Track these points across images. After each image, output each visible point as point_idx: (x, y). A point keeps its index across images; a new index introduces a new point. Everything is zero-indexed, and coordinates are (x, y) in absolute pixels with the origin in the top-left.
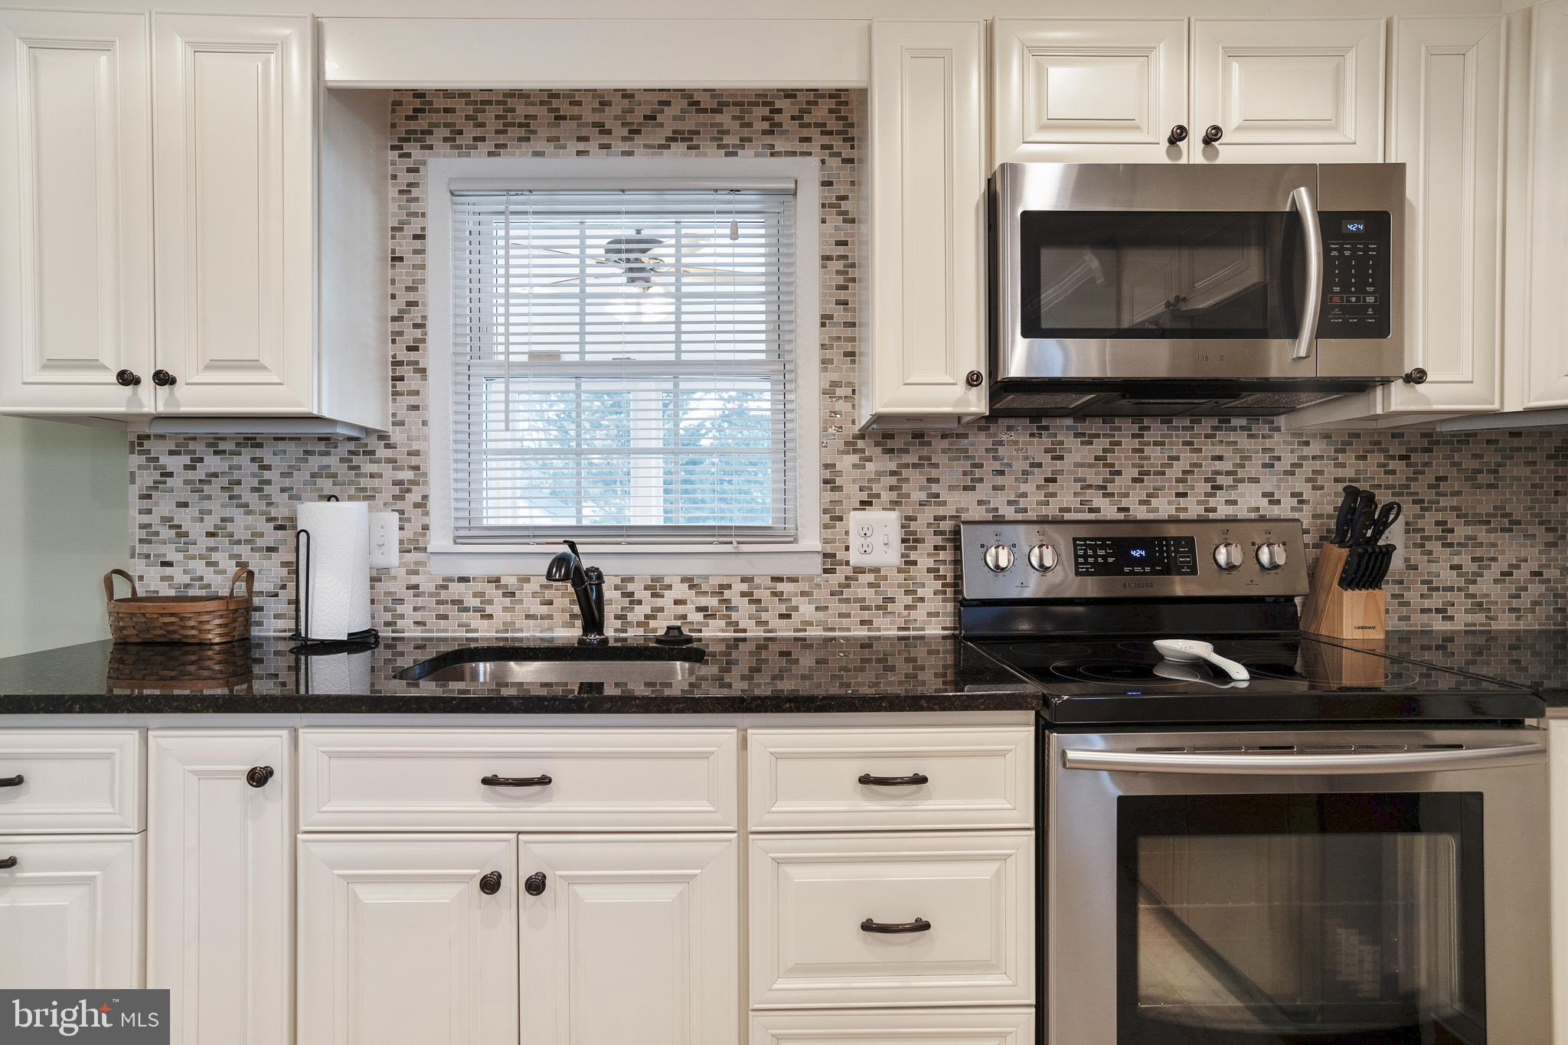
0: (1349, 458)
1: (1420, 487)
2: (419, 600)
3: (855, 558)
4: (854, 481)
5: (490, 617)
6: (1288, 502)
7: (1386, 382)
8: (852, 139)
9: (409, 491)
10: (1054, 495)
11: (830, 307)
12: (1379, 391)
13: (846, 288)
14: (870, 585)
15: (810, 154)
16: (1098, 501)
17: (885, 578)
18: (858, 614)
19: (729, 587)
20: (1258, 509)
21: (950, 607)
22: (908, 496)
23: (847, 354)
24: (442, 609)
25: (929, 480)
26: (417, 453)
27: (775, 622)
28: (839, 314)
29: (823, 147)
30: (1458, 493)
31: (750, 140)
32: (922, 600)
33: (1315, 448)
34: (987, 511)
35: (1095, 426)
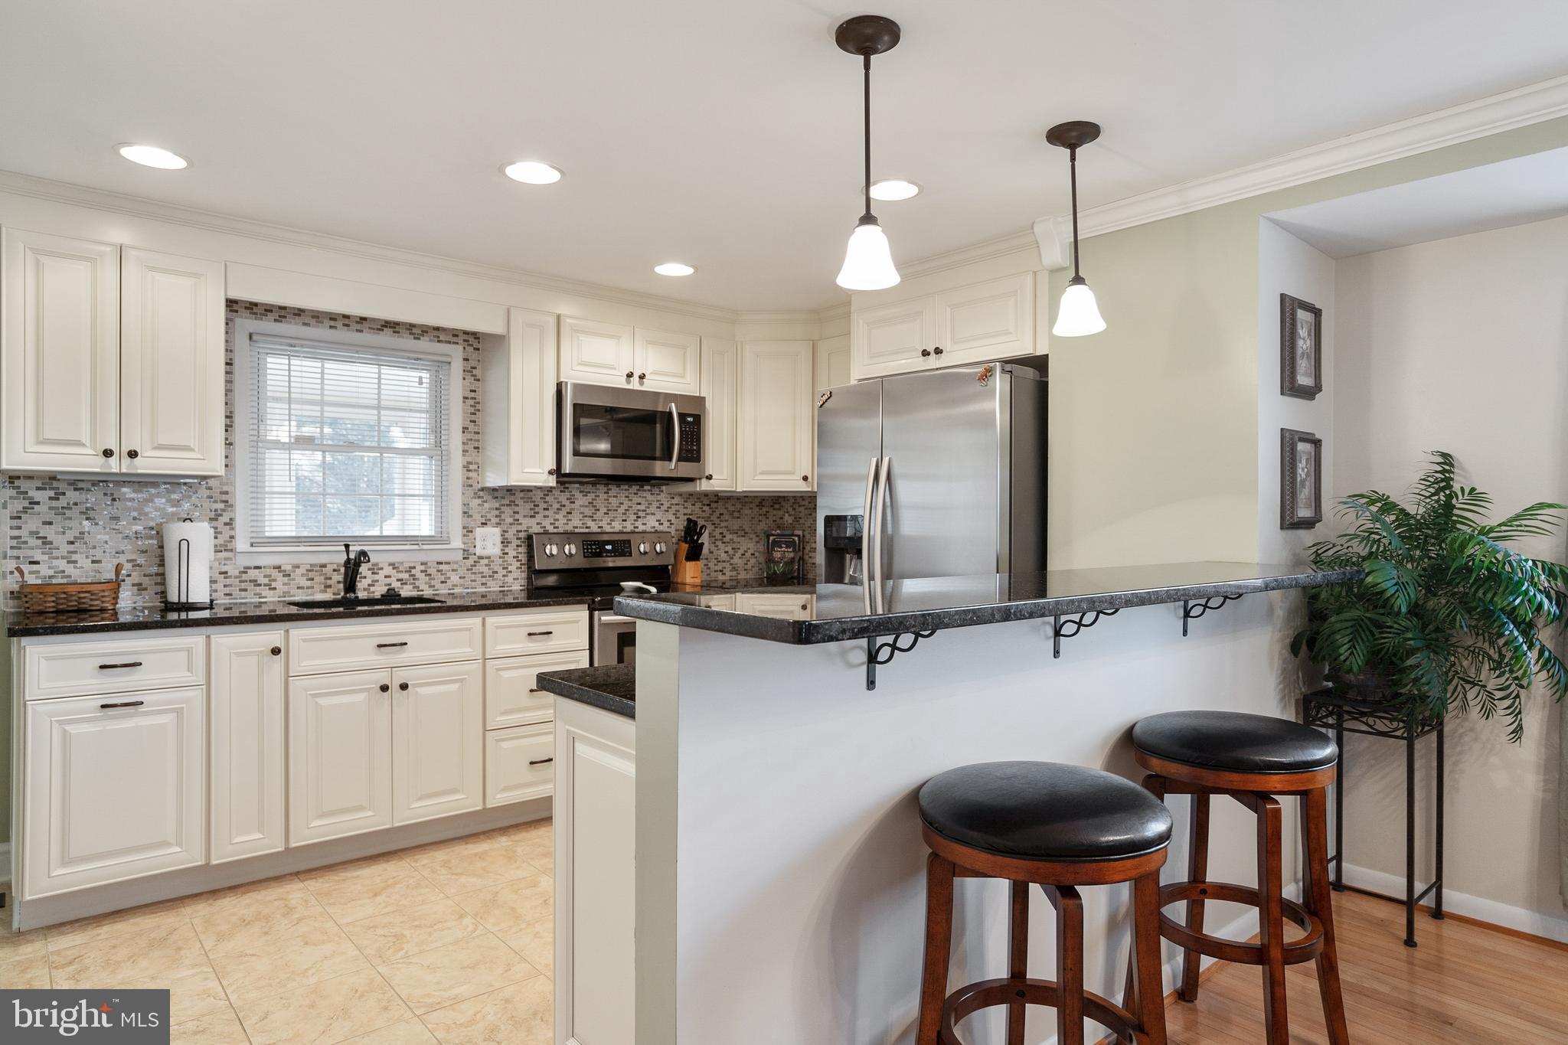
0: (688, 505)
1: (714, 518)
2: (228, 581)
3: (479, 551)
4: (479, 512)
5: (275, 589)
6: (666, 524)
7: (700, 479)
8: (479, 338)
9: (221, 515)
10: (570, 520)
11: (468, 424)
12: (698, 481)
13: (475, 414)
14: (486, 565)
15: (457, 343)
16: (590, 523)
17: (493, 561)
18: (480, 580)
19: (414, 568)
20: (654, 527)
21: (524, 575)
22: (504, 520)
23: (475, 448)
24: (243, 586)
25: (514, 513)
26: (227, 493)
27: (438, 585)
28: (471, 427)
29: (464, 341)
30: (726, 521)
31: (427, 332)
32: (511, 572)
33: (676, 500)
34: (541, 527)
35: (589, 488)
